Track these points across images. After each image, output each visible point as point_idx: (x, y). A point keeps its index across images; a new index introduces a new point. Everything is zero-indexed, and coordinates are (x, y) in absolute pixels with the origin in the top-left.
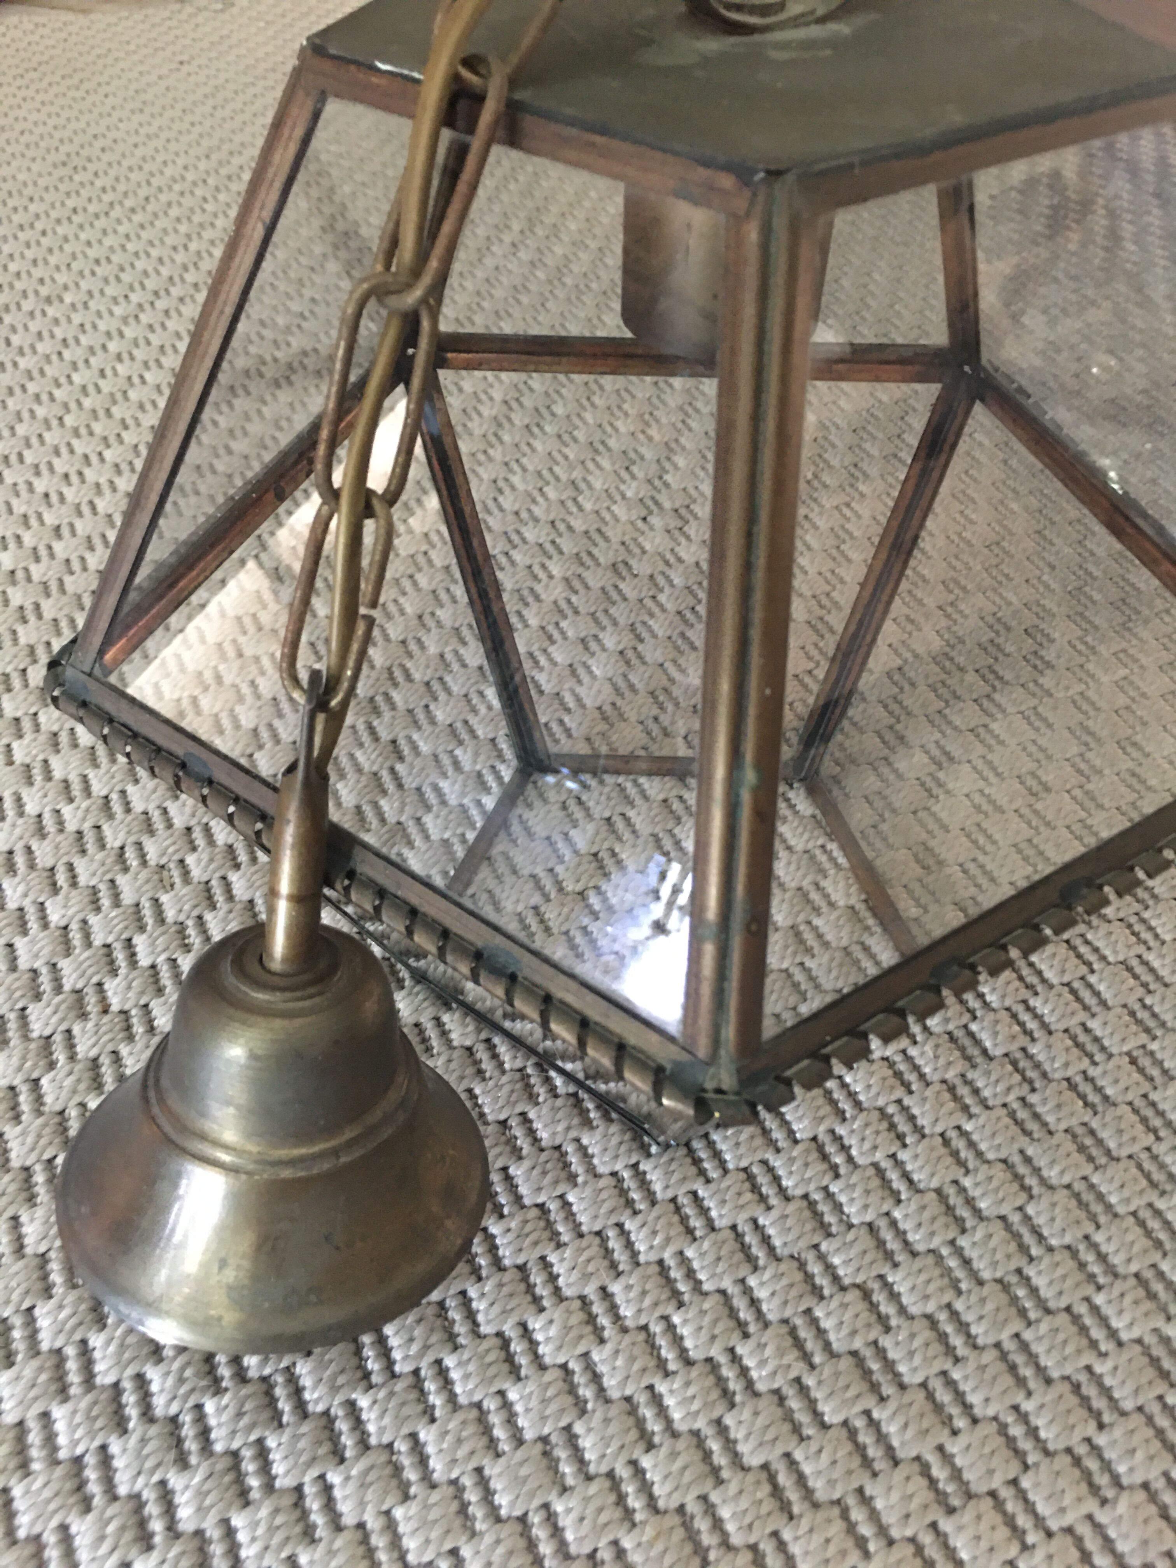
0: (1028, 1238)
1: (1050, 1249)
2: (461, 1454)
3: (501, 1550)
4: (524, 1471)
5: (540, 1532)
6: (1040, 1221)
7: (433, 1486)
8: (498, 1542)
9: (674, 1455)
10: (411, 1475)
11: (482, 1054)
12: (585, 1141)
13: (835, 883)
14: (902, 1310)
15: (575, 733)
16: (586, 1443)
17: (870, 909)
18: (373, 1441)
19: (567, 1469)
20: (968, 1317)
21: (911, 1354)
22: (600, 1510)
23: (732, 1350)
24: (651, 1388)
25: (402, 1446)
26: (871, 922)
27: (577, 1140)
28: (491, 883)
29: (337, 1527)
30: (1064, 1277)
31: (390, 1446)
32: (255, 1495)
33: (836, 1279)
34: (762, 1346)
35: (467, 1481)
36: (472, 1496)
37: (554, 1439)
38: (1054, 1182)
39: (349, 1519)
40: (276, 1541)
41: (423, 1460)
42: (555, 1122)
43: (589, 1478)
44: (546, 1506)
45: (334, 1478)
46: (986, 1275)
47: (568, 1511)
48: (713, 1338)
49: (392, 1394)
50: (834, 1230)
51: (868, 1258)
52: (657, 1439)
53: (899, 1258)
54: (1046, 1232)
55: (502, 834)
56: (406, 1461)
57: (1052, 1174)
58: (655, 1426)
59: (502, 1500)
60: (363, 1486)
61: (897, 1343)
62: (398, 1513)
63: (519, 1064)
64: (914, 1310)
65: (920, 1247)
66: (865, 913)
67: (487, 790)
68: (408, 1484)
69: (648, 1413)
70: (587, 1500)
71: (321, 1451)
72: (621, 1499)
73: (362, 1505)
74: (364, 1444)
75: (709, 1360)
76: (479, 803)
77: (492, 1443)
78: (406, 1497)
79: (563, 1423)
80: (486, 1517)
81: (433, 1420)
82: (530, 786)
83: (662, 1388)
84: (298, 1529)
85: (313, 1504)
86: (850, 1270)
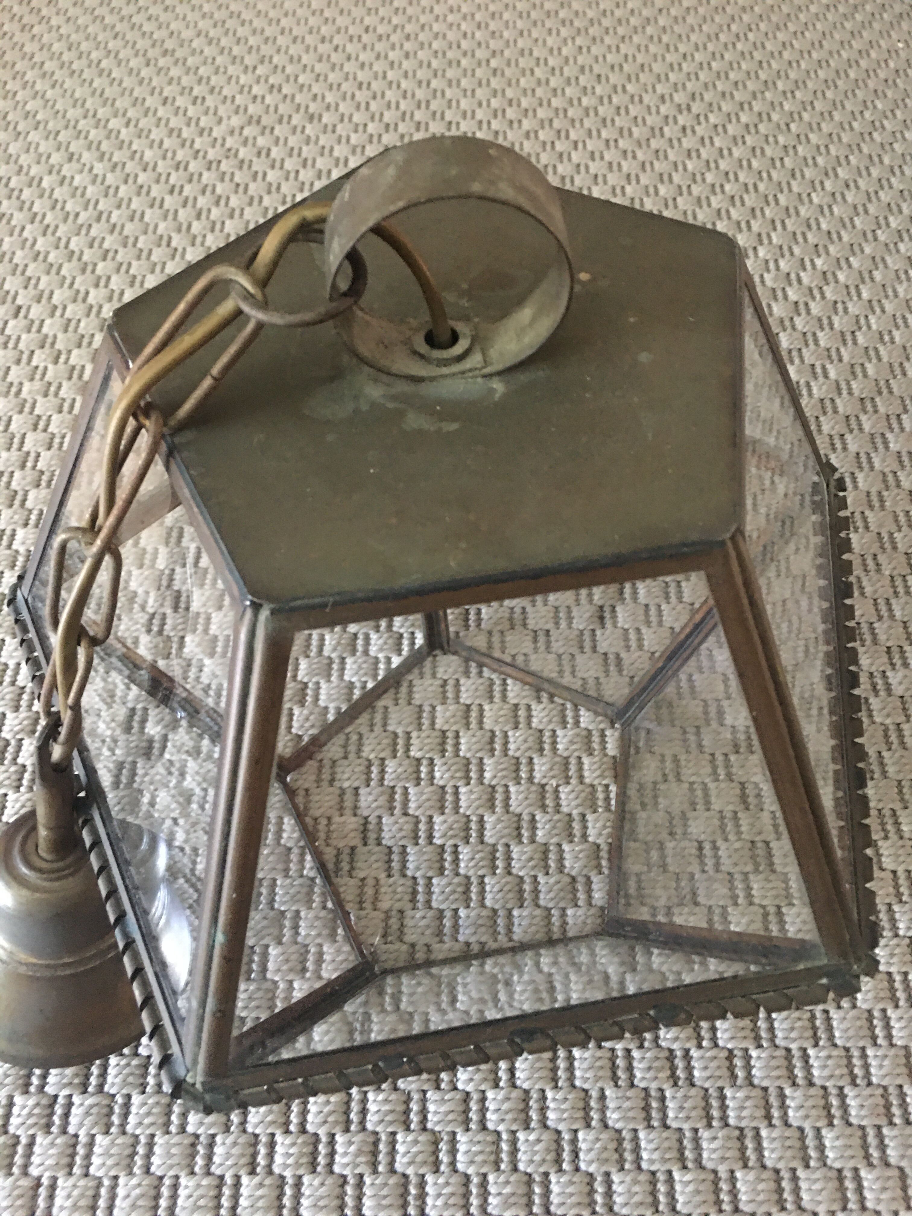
0: (566, 1155)
1: (577, 1169)
2: (147, 1121)
3: (138, 1191)
4: (174, 1151)
5: (165, 1191)
6: (583, 1146)
7: (124, 1133)
8: (139, 1185)
9: (261, 1185)
10: (115, 1119)
11: (294, 857)
12: (325, 949)
13: (597, 820)
14: (453, 1163)
15: (483, 626)
16: (219, 1150)
17: (609, 852)
18: (106, 1088)
19: (200, 1161)
20: (492, 1189)
21: (439, 1195)
22: (202, 1197)
23: (333, 1136)
24: (273, 1135)
25: (119, 1099)
26: (604, 863)
27: (320, 946)
28: (364, 730)
29: (64, 1131)
30: (571, 1195)
31: (114, 1096)
32: (32, 1089)
33: (424, 1119)
34: (350, 1143)
35: (143, 1139)
36: (141, 1150)
37: (202, 1139)
38: (610, 1123)
39: (71, 1130)
40: (30, 1121)
41: (126, 1115)
42: (312, 927)
43: (208, 1173)
44: (177, 1177)
45: (76, 1099)
46: (521, 1166)
47: (186, 1187)
48: (325, 1122)
49: (128, 1065)
50: (443, 1086)
51: (451, 1117)
52: (259, 1170)
53: (473, 1126)
54: (582, 1155)
55: (392, 691)
56: (117, 1109)
57: (612, 1117)
58: (261, 1160)
59: (156, 1160)
60: (87, 1114)
61: (435, 1184)
62: (99, 1138)
63: (312, 874)
64: (460, 1166)
65: (490, 1126)
66: (604, 854)
67: (399, 652)
68: (112, 1124)
69: (262, 1150)
70: (199, 1186)
71: (76, 1081)
72: (219, 1196)
73: (81, 1125)
74: (100, 1087)
75: (316, 1135)
76: (388, 660)
77: (167, 1124)
78: (107, 1132)
79: (211, 1132)
80: (142, 1166)
81: (144, 1092)
82: (430, 659)
83: (279, 1138)
84: (43, 1121)
85: (59, 1110)
86: (435, 1119)
